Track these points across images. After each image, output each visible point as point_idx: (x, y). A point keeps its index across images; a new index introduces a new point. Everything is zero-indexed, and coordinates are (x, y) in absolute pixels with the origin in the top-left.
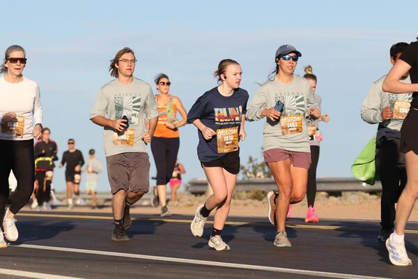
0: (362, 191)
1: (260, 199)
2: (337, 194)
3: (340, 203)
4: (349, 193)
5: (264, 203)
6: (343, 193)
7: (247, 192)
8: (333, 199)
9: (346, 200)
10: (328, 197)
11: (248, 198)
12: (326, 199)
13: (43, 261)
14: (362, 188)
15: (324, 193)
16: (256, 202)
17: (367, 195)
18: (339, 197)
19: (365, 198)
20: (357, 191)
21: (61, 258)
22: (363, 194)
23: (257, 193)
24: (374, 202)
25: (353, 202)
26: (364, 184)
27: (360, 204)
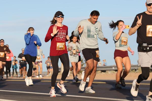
0: (113, 70)
2: (104, 71)
3: (105, 74)
4: (108, 71)
5: (80, 75)
6: (106, 71)
8: (103, 73)
9: (107, 73)
10: (101, 72)
12: (101, 73)
13: (6, 95)
14: (113, 69)
15: (100, 71)
17: (115, 71)
18: (105, 72)
19: (114, 73)
20: (111, 70)
21: (12, 94)
22: (113, 71)
25: (110, 74)
26: (113, 68)
27: (112, 74)
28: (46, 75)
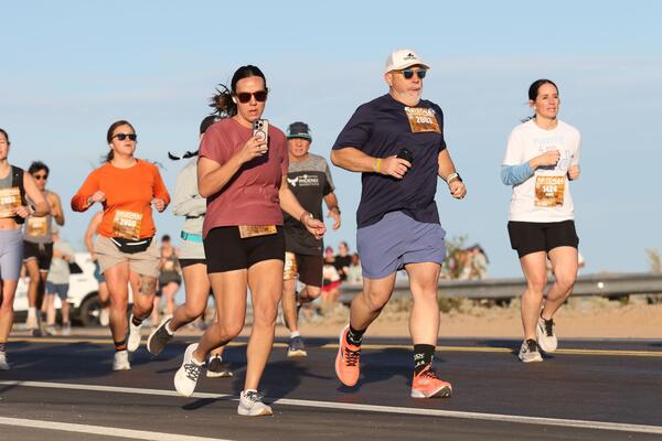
0: (598, 295)
1: (447, 311)
3: (564, 313)
4: (578, 299)
5: (451, 316)
9: (573, 308)
14: (598, 291)
17: (606, 301)
19: (603, 306)
20: (590, 295)
22: (600, 299)
23: (441, 301)
24: (617, 311)
25: (585, 311)
26: (601, 285)
27: (596, 314)
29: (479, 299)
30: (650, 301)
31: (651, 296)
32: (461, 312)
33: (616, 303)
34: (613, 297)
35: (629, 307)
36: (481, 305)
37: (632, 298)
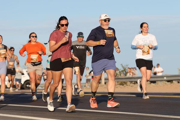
0: (164, 81)
1: (123, 85)
2: (154, 82)
3: (155, 85)
4: (159, 82)
5: (124, 86)
6: (157, 82)
7: (118, 82)
8: (152, 84)
9: (158, 84)
10: (150, 83)
11: (118, 85)
12: (150, 84)
14: (164, 80)
16: (121, 86)
17: (167, 82)
18: (155, 84)
19: (166, 84)
20: (162, 81)
22: (165, 82)
23: (121, 82)
24: (169, 85)
25: (161, 85)
26: (165, 78)
27: (164, 86)
28: (84, 87)
29: (132, 82)
30: (178, 82)
31: (179, 81)
32: (127, 85)
33: (169, 83)
34: (168, 81)
35: (173, 84)
36: (132, 83)
37: (174, 81)
